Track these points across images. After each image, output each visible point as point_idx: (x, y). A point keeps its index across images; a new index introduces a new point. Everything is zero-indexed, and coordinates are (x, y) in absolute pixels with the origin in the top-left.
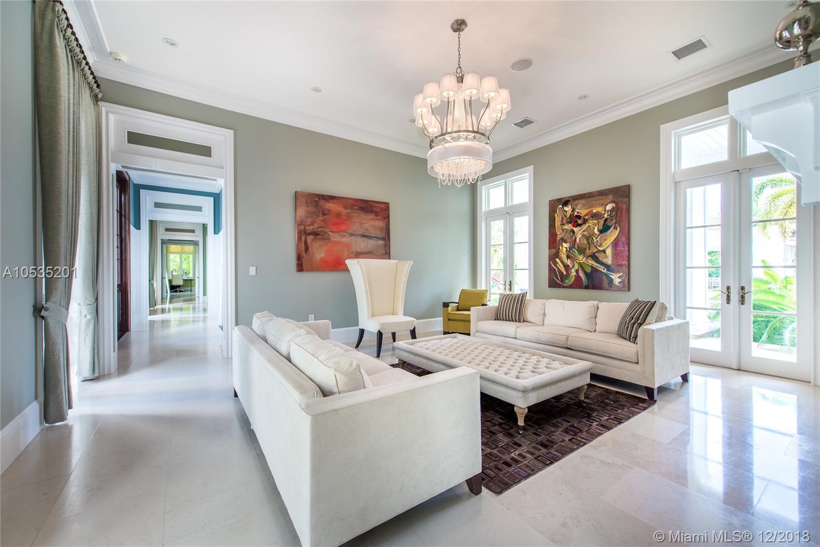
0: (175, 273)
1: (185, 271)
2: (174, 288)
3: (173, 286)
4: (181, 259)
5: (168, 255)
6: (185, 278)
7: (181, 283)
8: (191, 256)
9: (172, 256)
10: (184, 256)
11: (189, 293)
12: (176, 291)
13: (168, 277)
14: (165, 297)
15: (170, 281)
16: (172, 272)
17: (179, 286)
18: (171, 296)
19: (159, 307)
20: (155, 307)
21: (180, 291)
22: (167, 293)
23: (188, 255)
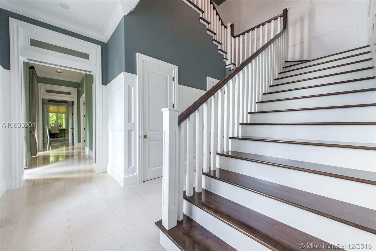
0: (53, 126)
1: (60, 124)
2: (52, 135)
3: (52, 134)
4: (57, 116)
5: (48, 113)
6: (60, 128)
7: (57, 132)
8: (64, 115)
9: (51, 115)
10: (59, 115)
11: (63, 138)
12: (54, 137)
13: (48, 128)
14: (45, 142)
15: (50, 131)
16: (51, 125)
17: (56, 134)
18: (50, 141)
19: (40, 154)
20: (37, 155)
21: (57, 137)
22: (48, 139)
23: (62, 114)
